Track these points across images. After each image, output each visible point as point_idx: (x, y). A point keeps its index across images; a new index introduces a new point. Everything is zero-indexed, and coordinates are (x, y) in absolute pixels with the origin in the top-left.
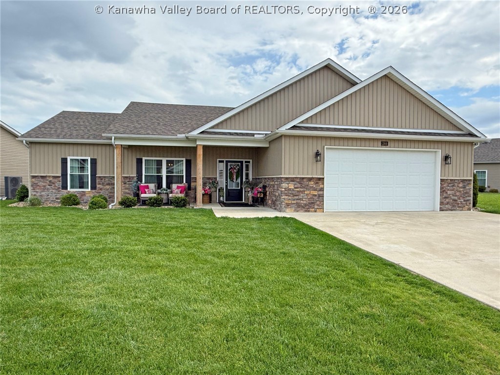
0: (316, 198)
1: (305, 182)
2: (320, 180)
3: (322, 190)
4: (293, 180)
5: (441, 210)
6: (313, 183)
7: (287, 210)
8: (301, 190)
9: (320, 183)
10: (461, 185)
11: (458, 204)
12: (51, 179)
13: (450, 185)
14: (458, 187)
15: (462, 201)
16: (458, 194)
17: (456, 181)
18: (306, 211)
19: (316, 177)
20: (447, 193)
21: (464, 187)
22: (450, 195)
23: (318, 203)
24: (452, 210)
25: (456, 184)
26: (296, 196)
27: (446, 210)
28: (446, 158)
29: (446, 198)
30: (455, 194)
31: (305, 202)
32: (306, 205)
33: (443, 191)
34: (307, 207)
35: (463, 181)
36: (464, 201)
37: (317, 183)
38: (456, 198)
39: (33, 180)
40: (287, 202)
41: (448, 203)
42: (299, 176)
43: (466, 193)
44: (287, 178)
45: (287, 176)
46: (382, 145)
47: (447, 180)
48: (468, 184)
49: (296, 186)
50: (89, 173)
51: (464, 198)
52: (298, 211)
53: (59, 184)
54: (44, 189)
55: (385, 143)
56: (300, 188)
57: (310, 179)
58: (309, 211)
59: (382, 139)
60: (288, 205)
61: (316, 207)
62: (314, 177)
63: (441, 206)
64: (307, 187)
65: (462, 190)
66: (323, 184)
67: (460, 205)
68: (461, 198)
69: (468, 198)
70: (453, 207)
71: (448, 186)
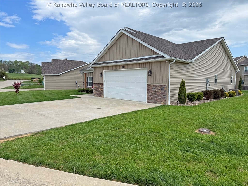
0: (102, 92)
1: (99, 85)
4: (96, 84)
8: (98, 88)
14: (158, 89)
17: (157, 86)
19: (101, 83)
20: (151, 92)
29: (151, 95)
30: (156, 93)
31: (99, 93)
36: (162, 98)
37: (102, 86)
46: (122, 68)
52: (97, 96)
58: (100, 97)
59: (122, 65)
60: (95, 94)
61: (102, 95)
63: (148, 100)
70: (155, 101)
71: (152, 88)
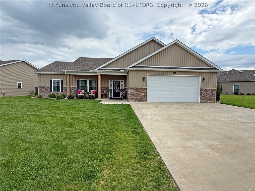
0: (143, 96)
1: (139, 90)
2: (145, 89)
3: (146, 93)
4: (133, 89)
5: (201, 102)
6: (142, 90)
7: (131, 101)
8: (137, 93)
9: (145, 90)
10: (210, 91)
11: (209, 100)
12: (46, 88)
13: (205, 91)
15: (211, 98)
16: (209, 95)
17: (208, 90)
18: (139, 102)
19: (143, 87)
20: (203, 95)
21: (212, 92)
22: (205, 95)
23: (144, 98)
24: (206, 102)
25: (208, 91)
26: (135, 95)
27: (203, 102)
28: (204, 79)
29: (203, 97)
31: (138, 98)
32: (139, 99)
33: (201, 94)
34: (139, 100)
35: (212, 89)
36: (212, 98)
37: (144, 90)
38: (208, 97)
39: (40, 88)
40: (131, 98)
41: (204, 99)
42: (136, 87)
43: (213, 95)
44: (131, 88)
45: (131, 87)
46: (173, 74)
47: (204, 89)
48: (214, 91)
49: (135, 91)
50: (60, 86)
51: (212, 97)
52: (135, 102)
53: (49, 90)
54: (44, 91)
55: (174, 73)
56: (137, 92)
57: (141, 88)
58: (140, 102)
59: (173, 71)
60: (131, 99)
61: (143, 100)
62: (142, 87)
63: (201, 101)
64: (139, 92)
65: (211, 93)
66: (146, 90)
67: (210, 100)
68: (210, 97)
69: (214, 97)
70: (207, 101)
71: (204, 92)
